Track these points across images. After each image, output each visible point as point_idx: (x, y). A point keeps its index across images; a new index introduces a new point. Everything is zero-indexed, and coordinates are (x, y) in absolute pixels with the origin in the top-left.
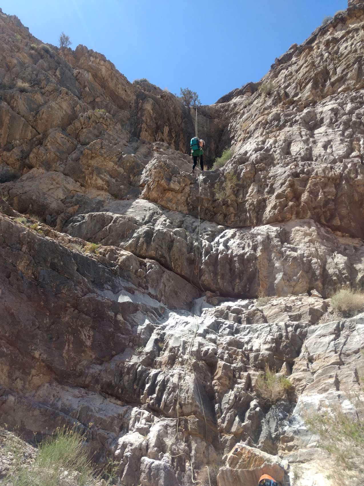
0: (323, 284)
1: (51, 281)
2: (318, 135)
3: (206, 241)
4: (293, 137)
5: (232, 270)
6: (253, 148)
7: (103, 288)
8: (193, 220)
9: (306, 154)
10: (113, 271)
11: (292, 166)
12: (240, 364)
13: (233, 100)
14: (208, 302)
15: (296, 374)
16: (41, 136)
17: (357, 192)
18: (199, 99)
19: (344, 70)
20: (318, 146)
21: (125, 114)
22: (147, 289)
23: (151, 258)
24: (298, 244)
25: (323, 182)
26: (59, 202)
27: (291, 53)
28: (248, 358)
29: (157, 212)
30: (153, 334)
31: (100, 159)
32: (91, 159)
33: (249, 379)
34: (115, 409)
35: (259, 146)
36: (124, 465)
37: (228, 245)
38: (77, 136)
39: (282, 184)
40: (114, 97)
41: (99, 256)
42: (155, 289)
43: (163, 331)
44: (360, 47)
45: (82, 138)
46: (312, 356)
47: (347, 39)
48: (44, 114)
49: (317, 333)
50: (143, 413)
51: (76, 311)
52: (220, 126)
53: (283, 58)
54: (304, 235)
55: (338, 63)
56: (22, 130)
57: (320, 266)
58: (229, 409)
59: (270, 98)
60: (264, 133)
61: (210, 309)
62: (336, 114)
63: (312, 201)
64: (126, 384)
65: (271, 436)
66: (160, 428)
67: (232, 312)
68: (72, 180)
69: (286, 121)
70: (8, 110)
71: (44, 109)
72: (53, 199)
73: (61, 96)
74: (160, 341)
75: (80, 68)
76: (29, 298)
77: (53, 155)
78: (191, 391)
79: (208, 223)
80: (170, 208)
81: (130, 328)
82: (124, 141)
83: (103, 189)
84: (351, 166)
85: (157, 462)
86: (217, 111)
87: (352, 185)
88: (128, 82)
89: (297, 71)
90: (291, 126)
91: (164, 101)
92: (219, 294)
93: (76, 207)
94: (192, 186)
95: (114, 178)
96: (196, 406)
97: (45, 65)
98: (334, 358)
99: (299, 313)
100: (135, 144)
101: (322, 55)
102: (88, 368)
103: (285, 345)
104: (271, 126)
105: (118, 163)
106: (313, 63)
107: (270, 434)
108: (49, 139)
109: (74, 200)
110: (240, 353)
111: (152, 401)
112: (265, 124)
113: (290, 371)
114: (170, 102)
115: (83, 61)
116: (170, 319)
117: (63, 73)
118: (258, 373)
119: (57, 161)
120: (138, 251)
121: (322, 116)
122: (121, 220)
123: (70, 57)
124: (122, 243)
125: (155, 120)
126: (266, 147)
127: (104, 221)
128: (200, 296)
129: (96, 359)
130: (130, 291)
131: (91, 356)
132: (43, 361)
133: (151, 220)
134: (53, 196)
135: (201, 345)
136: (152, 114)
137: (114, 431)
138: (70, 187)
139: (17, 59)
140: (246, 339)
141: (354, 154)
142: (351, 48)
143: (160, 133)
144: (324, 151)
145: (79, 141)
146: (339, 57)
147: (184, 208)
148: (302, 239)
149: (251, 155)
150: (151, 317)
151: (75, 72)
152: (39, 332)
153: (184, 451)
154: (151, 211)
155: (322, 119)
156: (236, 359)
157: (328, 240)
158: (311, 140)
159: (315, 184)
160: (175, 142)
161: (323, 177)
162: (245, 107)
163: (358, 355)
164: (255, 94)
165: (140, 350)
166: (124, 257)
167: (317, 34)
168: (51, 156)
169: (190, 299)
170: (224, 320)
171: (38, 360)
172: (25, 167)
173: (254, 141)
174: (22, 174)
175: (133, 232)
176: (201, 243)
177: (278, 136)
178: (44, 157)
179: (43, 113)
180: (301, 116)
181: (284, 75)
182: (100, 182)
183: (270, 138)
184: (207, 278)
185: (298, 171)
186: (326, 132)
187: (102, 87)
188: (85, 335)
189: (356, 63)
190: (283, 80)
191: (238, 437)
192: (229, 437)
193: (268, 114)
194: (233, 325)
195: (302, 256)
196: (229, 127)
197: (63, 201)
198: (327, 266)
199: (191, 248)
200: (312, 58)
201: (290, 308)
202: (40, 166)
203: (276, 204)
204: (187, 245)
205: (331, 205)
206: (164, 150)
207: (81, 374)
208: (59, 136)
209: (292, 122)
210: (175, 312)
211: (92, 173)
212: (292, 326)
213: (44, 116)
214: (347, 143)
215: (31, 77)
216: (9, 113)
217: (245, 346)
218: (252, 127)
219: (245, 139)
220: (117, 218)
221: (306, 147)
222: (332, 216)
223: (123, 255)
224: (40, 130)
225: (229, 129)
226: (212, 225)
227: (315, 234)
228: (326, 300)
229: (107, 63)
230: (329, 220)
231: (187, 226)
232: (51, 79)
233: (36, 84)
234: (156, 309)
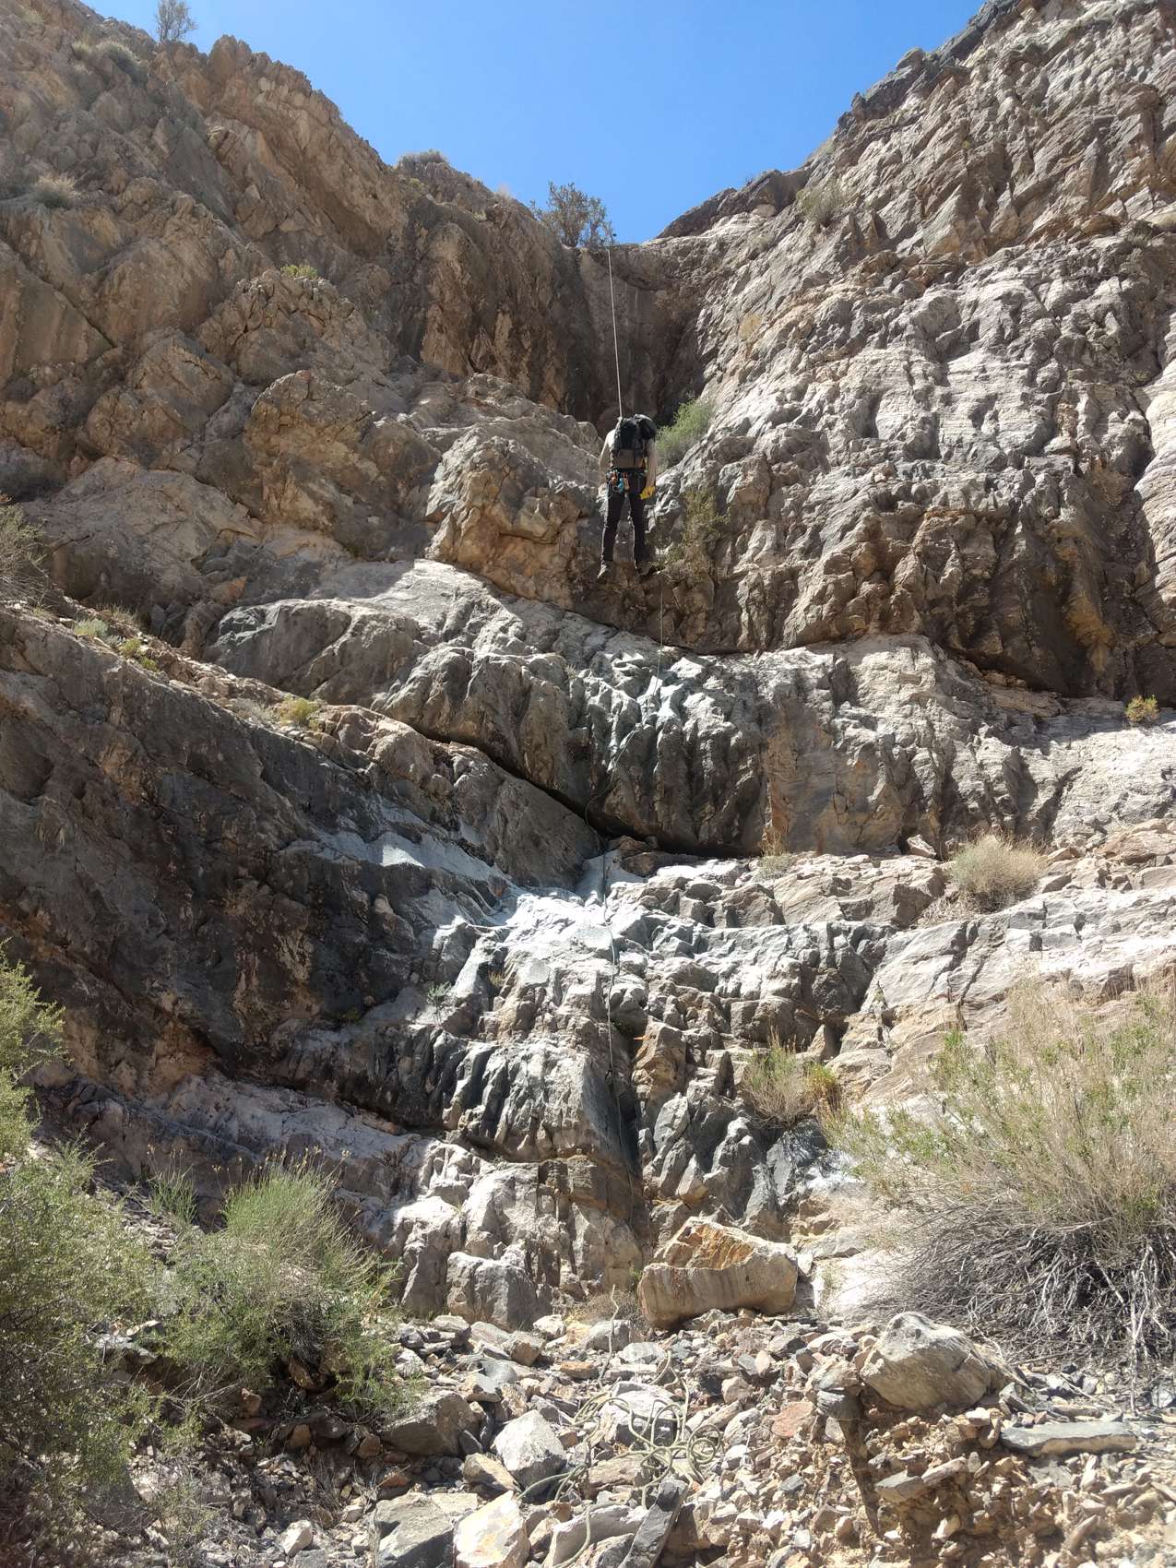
0: (942, 819)
1: (195, 808)
2: (959, 377)
3: (622, 693)
4: (886, 382)
5: (693, 776)
6: (768, 412)
7: (336, 826)
8: (587, 628)
9: (919, 438)
10: (360, 777)
11: (877, 473)
12: (705, 1030)
13: (716, 228)
14: (625, 866)
15: (848, 1054)
16: (118, 351)
17: (1056, 559)
18: (606, 220)
19: (1054, 161)
20: (957, 413)
21: (375, 275)
22: (457, 829)
23: (465, 741)
24: (880, 708)
25: (960, 528)
26: (188, 565)
27: (902, 81)
28: (727, 1014)
29: (479, 604)
30: (473, 952)
31: (305, 433)
32: (278, 433)
33: (727, 1066)
34: (377, 1142)
35: (787, 406)
36: (404, 1273)
37: (686, 704)
38: (231, 356)
39: (846, 529)
40: (340, 215)
41: (319, 737)
42: (478, 831)
43: (500, 945)
44: (1107, 87)
45: (248, 361)
46: (893, 1010)
47: (1071, 56)
48: (126, 282)
49: (910, 950)
50: (451, 1153)
51: (266, 889)
52: (674, 315)
53: (877, 95)
54: (898, 681)
55: (1039, 135)
56: (59, 334)
57: (936, 770)
58: (673, 1140)
59: (828, 234)
60: (802, 365)
61: (630, 886)
62: (1015, 314)
63: (925, 584)
64: (405, 1078)
65: (776, 1203)
66: (496, 1186)
67: (688, 895)
68: (223, 497)
69: (869, 329)
70: (15, 268)
71: (125, 265)
72: (169, 559)
73: (175, 219)
74: (494, 969)
75: (228, 115)
76: (138, 854)
77: (161, 418)
78: (576, 1096)
79: (629, 637)
80: (519, 591)
81: (411, 935)
82: (375, 372)
83: (316, 528)
84: (1045, 482)
85: (488, 1263)
86: (664, 263)
87: (1042, 539)
88: (382, 168)
89: (916, 151)
90: (883, 344)
91: (496, 231)
92: (655, 845)
93: (239, 583)
94: (585, 523)
95: (348, 493)
96: (589, 1132)
97: (119, 109)
98: (945, 1012)
99: (868, 898)
100: (407, 380)
101: (993, 103)
102: (303, 1037)
103: (826, 982)
104: (826, 340)
105: (361, 447)
106: (966, 126)
107: (774, 1197)
108: (146, 364)
109: (230, 558)
110: (706, 1002)
111: (474, 1122)
112: (806, 335)
113: (834, 1045)
114: (515, 236)
115: (235, 92)
116: (519, 910)
117: (175, 139)
118: (750, 1053)
119: (175, 436)
120: (426, 722)
121: (975, 316)
122: (374, 628)
123: (194, 77)
124: (379, 697)
125: (469, 293)
126: (805, 410)
127: (323, 627)
128: (604, 849)
129: (323, 1015)
130: (410, 836)
131: (309, 1009)
132: (182, 1019)
133: (463, 628)
134: (167, 546)
135: (602, 979)
136: (458, 274)
137: (379, 1193)
138: (218, 520)
139: (32, 94)
140: (725, 965)
141: (1056, 443)
142: (1083, 86)
143: (484, 338)
144: (973, 431)
145: (238, 372)
146: (1044, 114)
147: (560, 593)
148: (892, 692)
149: (760, 433)
150: (468, 905)
151: (215, 129)
152: (168, 944)
153: (558, 1238)
154: (463, 601)
155: (975, 325)
156: (695, 1017)
157: (963, 694)
158: (939, 391)
159: (939, 534)
160: (530, 365)
161: (962, 512)
162: (753, 256)
163: (1001, 1005)
164: (786, 216)
165: (440, 993)
166: (390, 739)
167: (986, 26)
168: (154, 420)
169: (574, 858)
170: (667, 916)
171: (171, 1015)
172: (73, 453)
173: (772, 388)
174: (67, 478)
175: (412, 663)
176: (607, 698)
177: (844, 374)
178: (135, 424)
179: (122, 278)
180: (915, 313)
181: (877, 159)
182: (307, 506)
183: (819, 380)
184: (622, 800)
185: (894, 489)
186: (984, 370)
187: (299, 182)
188: (291, 952)
189: (1090, 142)
190: (872, 178)
191: (694, 1205)
192: (670, 1207)
193: (818, 300)
194: (690, 930)
195: (890, 741)
196: (701, 320)
197: (198, 564)
198: (955, 773)
199: (579, 713)
200: (964, 109)
201: (847, 884)
202: (122, 451)
203: (825, 588)
204: (570, 704)
205: (981, 598)
206: (500, 401)
207: (284, 1054)
208: (179, 357)
209: (887, 333)
210: (534, 893)
211: (281, 477)
212: (846, 933)
213: (126, 287)
214: (1039, 408)
215: (77, 153)
216: (17, 276)
217: (722, 983)
218: (769, 339)
219: (746, 377)
220: (364, 620)
221: (923, 414)
222: (982, 629)
223: (384, 733)
224: (113, 334)
225: (700, 327)
226: (640, 644)
227: (928, 678)
228: (944, 866)
229: (313, 102)
230: (972, 640)
231: (567, 646)
232: (139, 159)
233: (95, 177)
234: (480, 885)
